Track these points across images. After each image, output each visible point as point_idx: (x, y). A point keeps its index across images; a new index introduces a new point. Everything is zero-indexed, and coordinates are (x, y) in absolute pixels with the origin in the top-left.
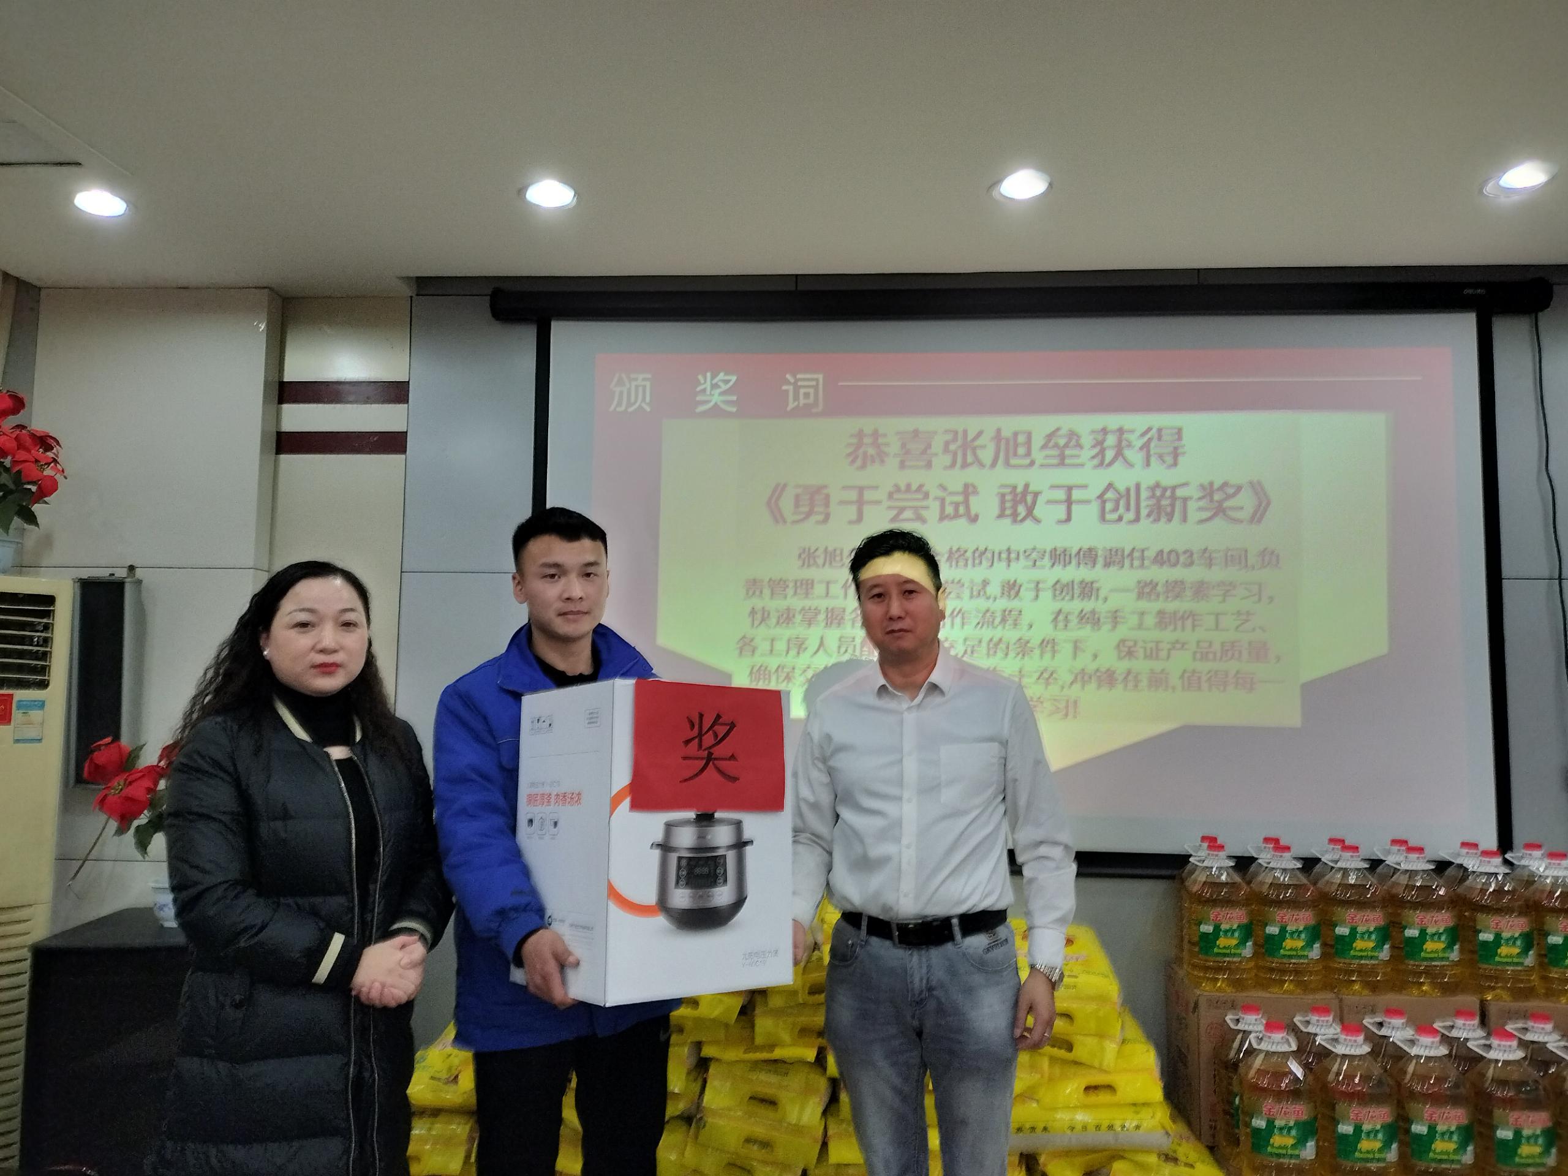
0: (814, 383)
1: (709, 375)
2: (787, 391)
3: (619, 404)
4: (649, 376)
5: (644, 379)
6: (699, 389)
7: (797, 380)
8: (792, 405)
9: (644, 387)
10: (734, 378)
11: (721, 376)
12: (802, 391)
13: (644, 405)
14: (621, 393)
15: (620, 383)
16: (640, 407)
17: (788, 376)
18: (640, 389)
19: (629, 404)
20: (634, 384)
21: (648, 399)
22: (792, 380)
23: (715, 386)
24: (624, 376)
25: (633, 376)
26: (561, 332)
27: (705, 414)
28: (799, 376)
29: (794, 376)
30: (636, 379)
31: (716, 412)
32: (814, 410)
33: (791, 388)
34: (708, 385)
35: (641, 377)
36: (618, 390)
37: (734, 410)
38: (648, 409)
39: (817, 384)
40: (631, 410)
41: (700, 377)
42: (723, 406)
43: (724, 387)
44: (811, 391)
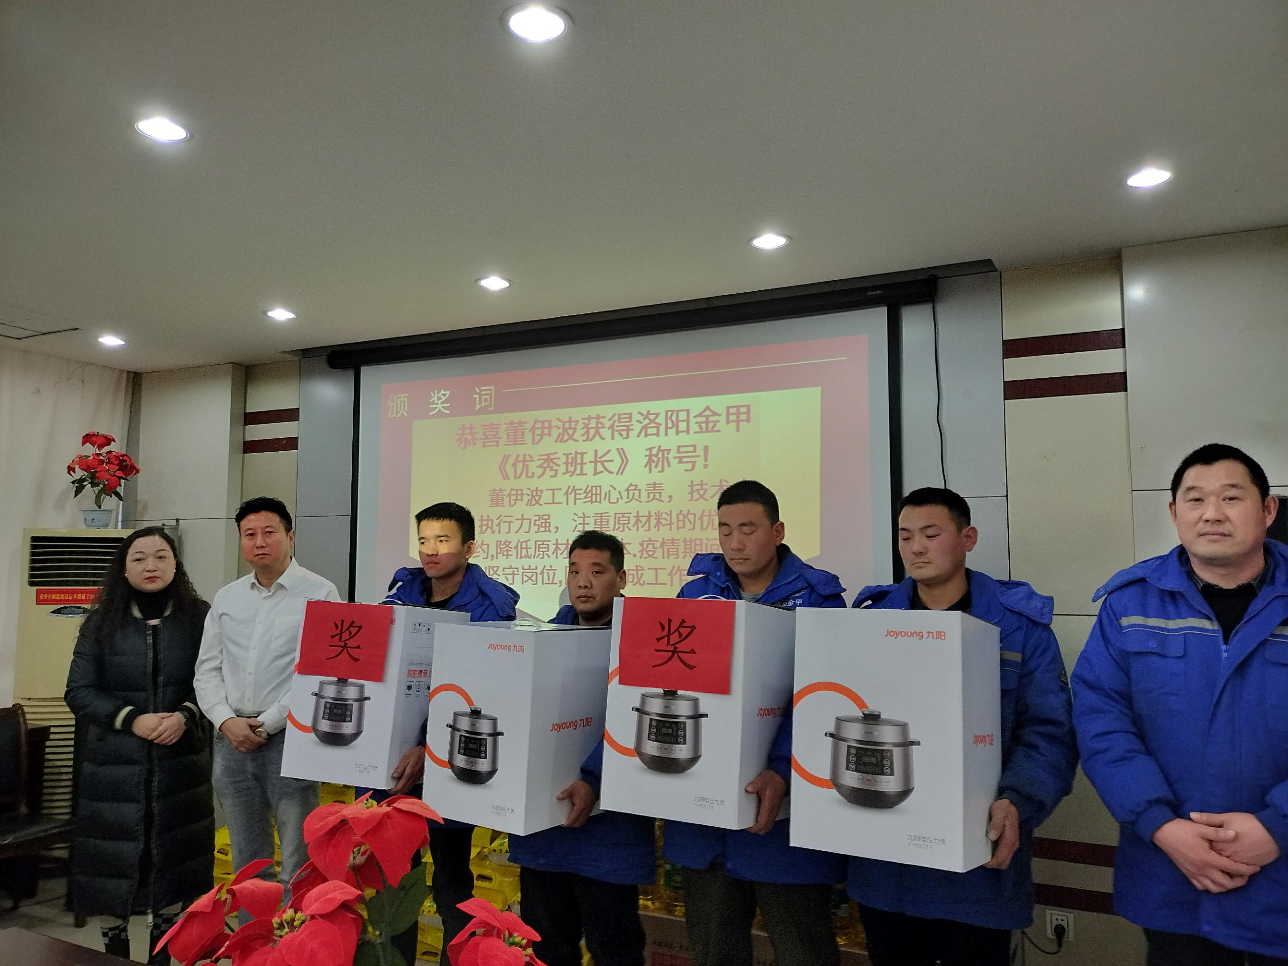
0: (489, 392)
1: (436, 391)
2: (476, 398)
3: (392, 413)
4: (407, 395)
5: (405, 397)
6: (431, 400)
7: (482, 391)
8: (478, 407)
9: (404, 401)
10: (448, 393)
11: (442, 392)
12: (484, 397)
13: (404, 413)
14: (393, 406)
15: (393, 401)
16: (402, 414)
17: (476, 389)
18: (403, 403)
19: (397, 413)
20: (400, 400)
21: (406, 409)
22: (478, 391)
23: (439, 399)
24: (395, 396)
25: (399, 396)
26: (365, 371)
27: (434, 416)
28: (482, 388)
29: (479, 389)
30: (400, 397)
31: (440, 414)
32: (490, 409)
33: (477, 396)
34: (435, 398)
35: (403, 395)
36: (391, 404)
37: (448, 412)
38: (406, 415)
39: (491, 393)
40: (397, 416)
41: (432, 393)
42: (443, 410)
43: (444, 398)
44: (488, 397)
